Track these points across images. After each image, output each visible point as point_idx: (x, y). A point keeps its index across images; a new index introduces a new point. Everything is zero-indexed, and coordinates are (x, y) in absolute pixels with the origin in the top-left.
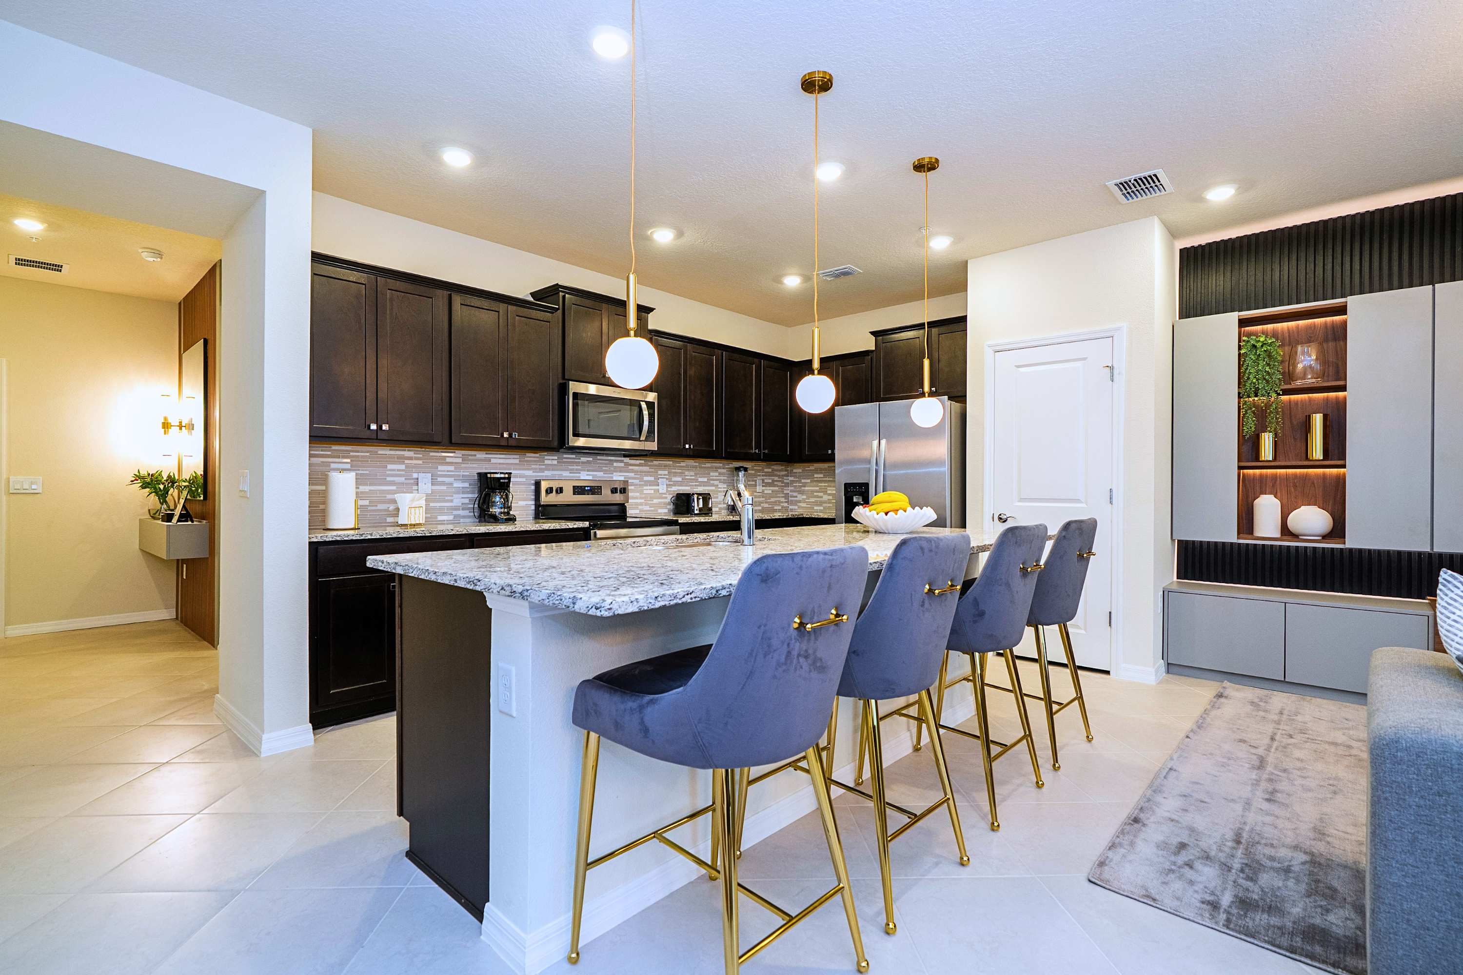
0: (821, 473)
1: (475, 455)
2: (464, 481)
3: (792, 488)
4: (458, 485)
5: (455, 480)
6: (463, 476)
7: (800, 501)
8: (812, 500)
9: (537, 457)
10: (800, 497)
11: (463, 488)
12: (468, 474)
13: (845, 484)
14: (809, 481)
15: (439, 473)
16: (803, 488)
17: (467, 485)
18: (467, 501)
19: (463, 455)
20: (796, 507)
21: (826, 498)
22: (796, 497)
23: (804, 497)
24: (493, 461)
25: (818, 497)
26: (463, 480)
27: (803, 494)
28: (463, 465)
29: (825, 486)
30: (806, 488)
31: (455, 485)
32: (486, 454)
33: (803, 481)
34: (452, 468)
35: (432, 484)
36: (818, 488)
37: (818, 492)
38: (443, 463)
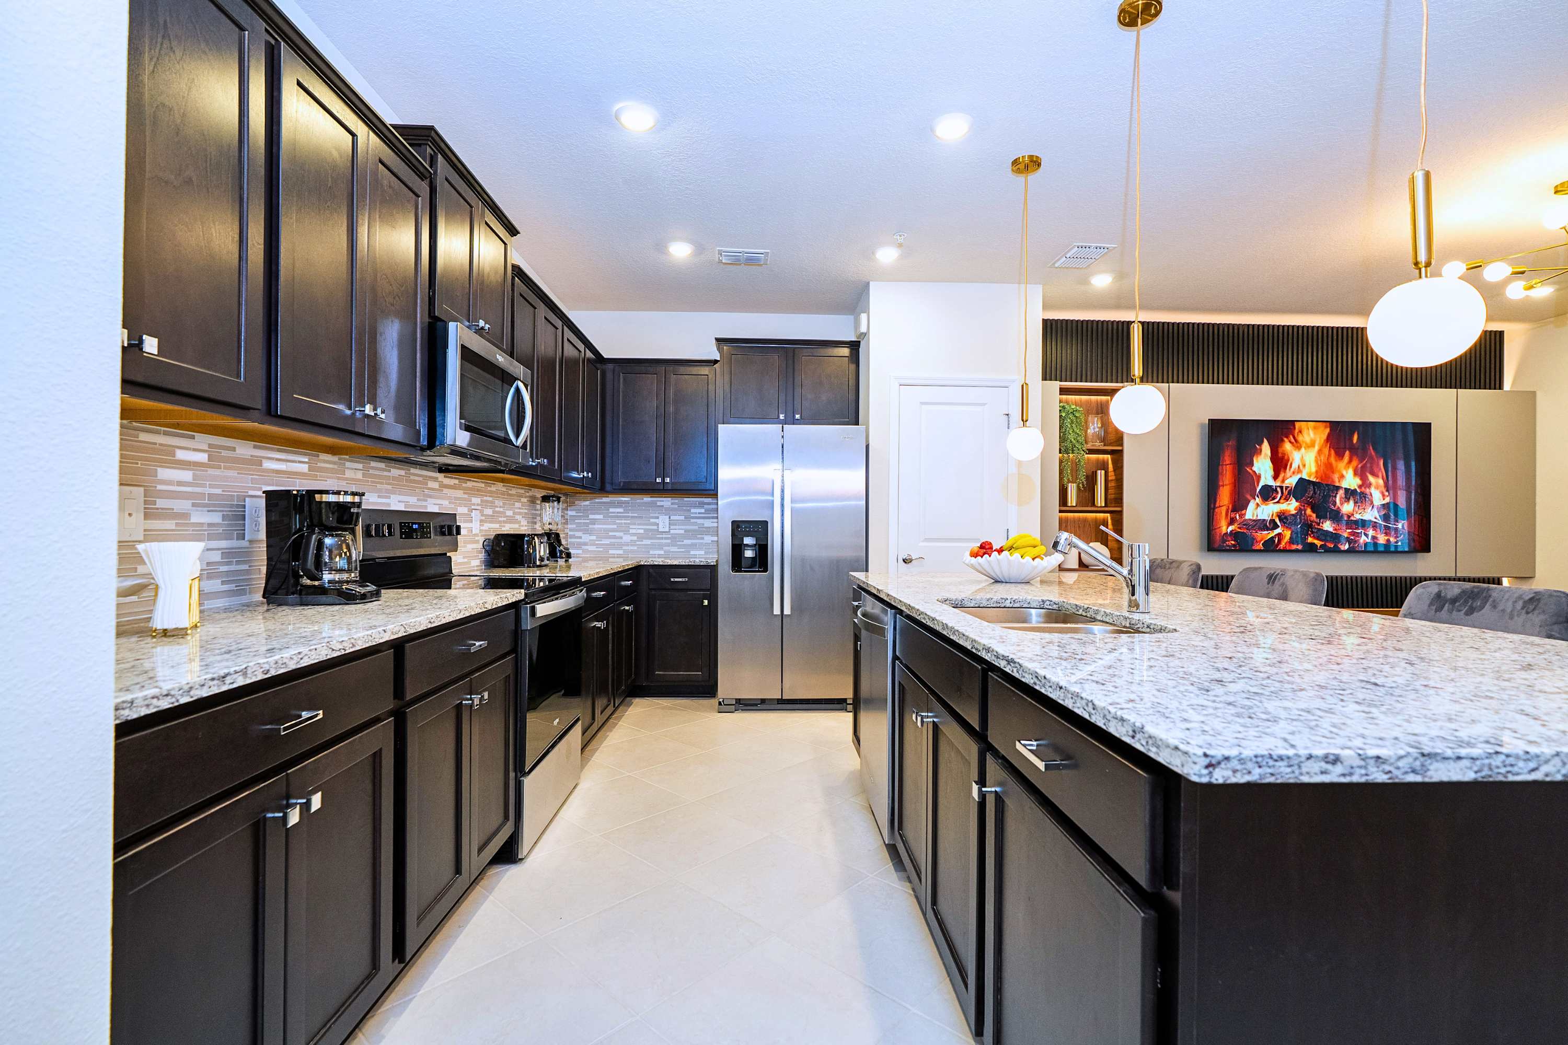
0: (621, 507)
1: (234, 449)
2: (211, 508)
3: (574, 526)
4: (200, 517)
5: (194, 505)
6: (211, 496)
7: (585, 544)
8: (607, 541)
9: (334, 463)
10: (586, 538)
11: (210, 525)
12: (219, 491)
13: (733, 522)
14: (601, 517)
15: (159, 487)
16: (590, 526)
17: (216, 518)
18: (216, 557)
19: (210, 446)
20: (580, 552)
21: (627, 538)
22: (580, 538)
23: (594, 538)
24: (267, 465)
25: (615, 537)
26: (214, 505)
27: (590, 534)
28: (211, 472)
29: (625, 523)
30: (596, 526)
31: (194, 519)
32: (255, 447)
33: (591, 517)
34: (187, 475)
35: (147, 516)
36: (615, 526)
37: (617, 531)
38: (166, 461)
